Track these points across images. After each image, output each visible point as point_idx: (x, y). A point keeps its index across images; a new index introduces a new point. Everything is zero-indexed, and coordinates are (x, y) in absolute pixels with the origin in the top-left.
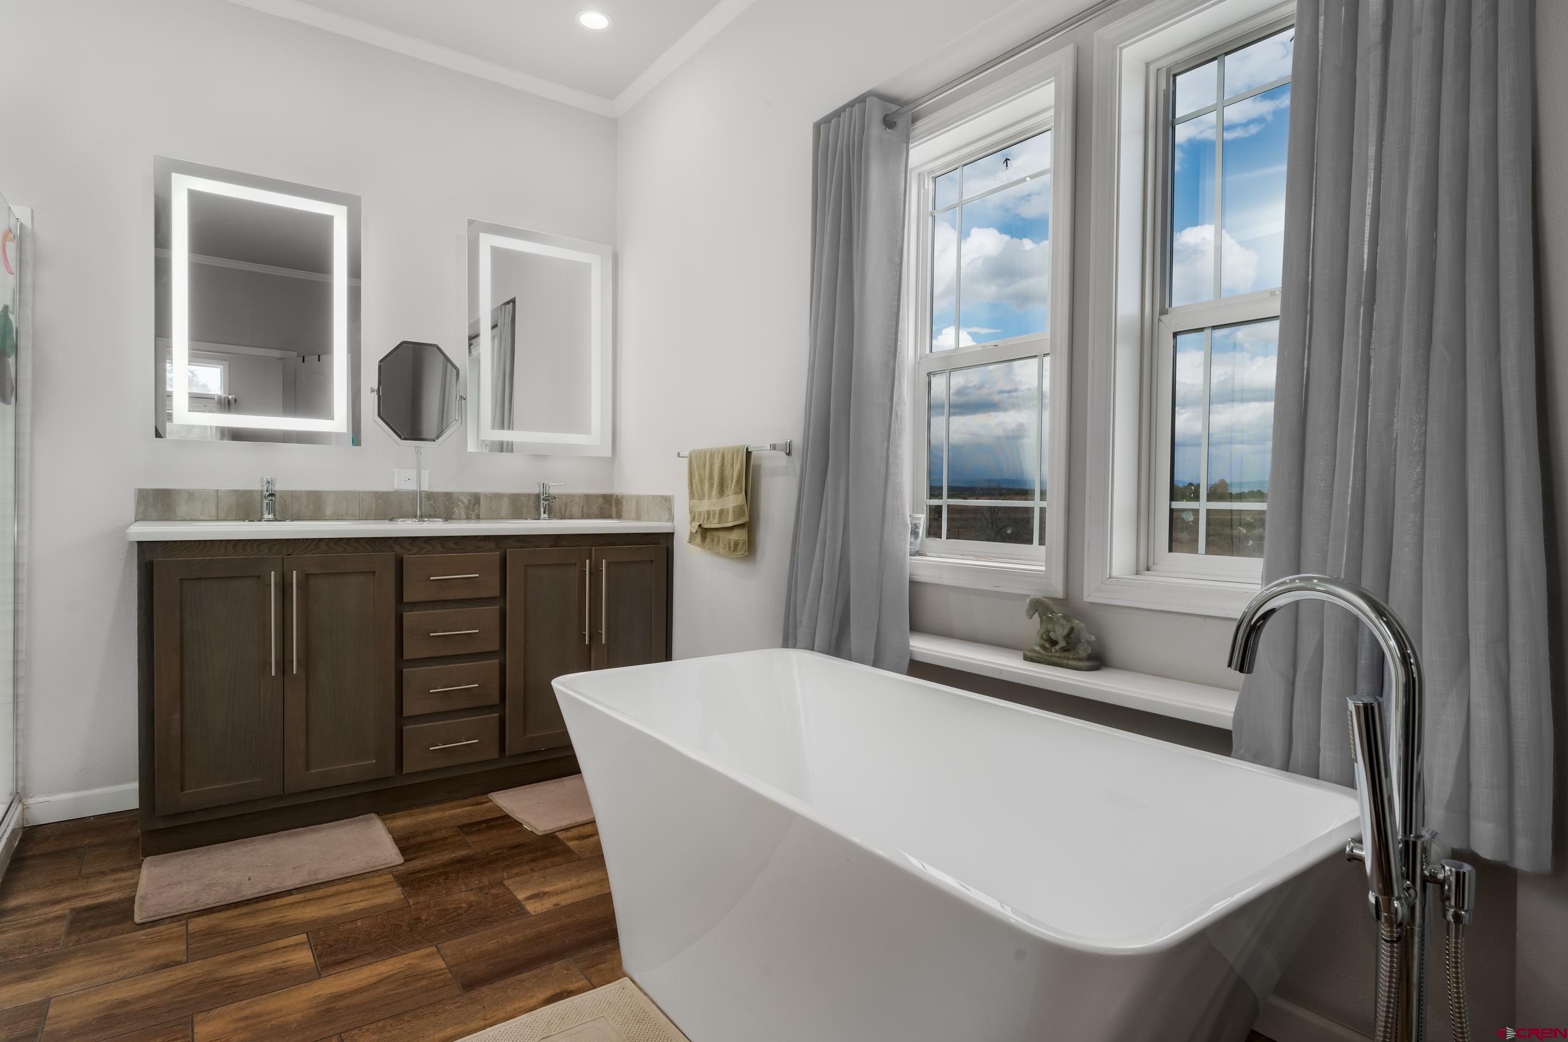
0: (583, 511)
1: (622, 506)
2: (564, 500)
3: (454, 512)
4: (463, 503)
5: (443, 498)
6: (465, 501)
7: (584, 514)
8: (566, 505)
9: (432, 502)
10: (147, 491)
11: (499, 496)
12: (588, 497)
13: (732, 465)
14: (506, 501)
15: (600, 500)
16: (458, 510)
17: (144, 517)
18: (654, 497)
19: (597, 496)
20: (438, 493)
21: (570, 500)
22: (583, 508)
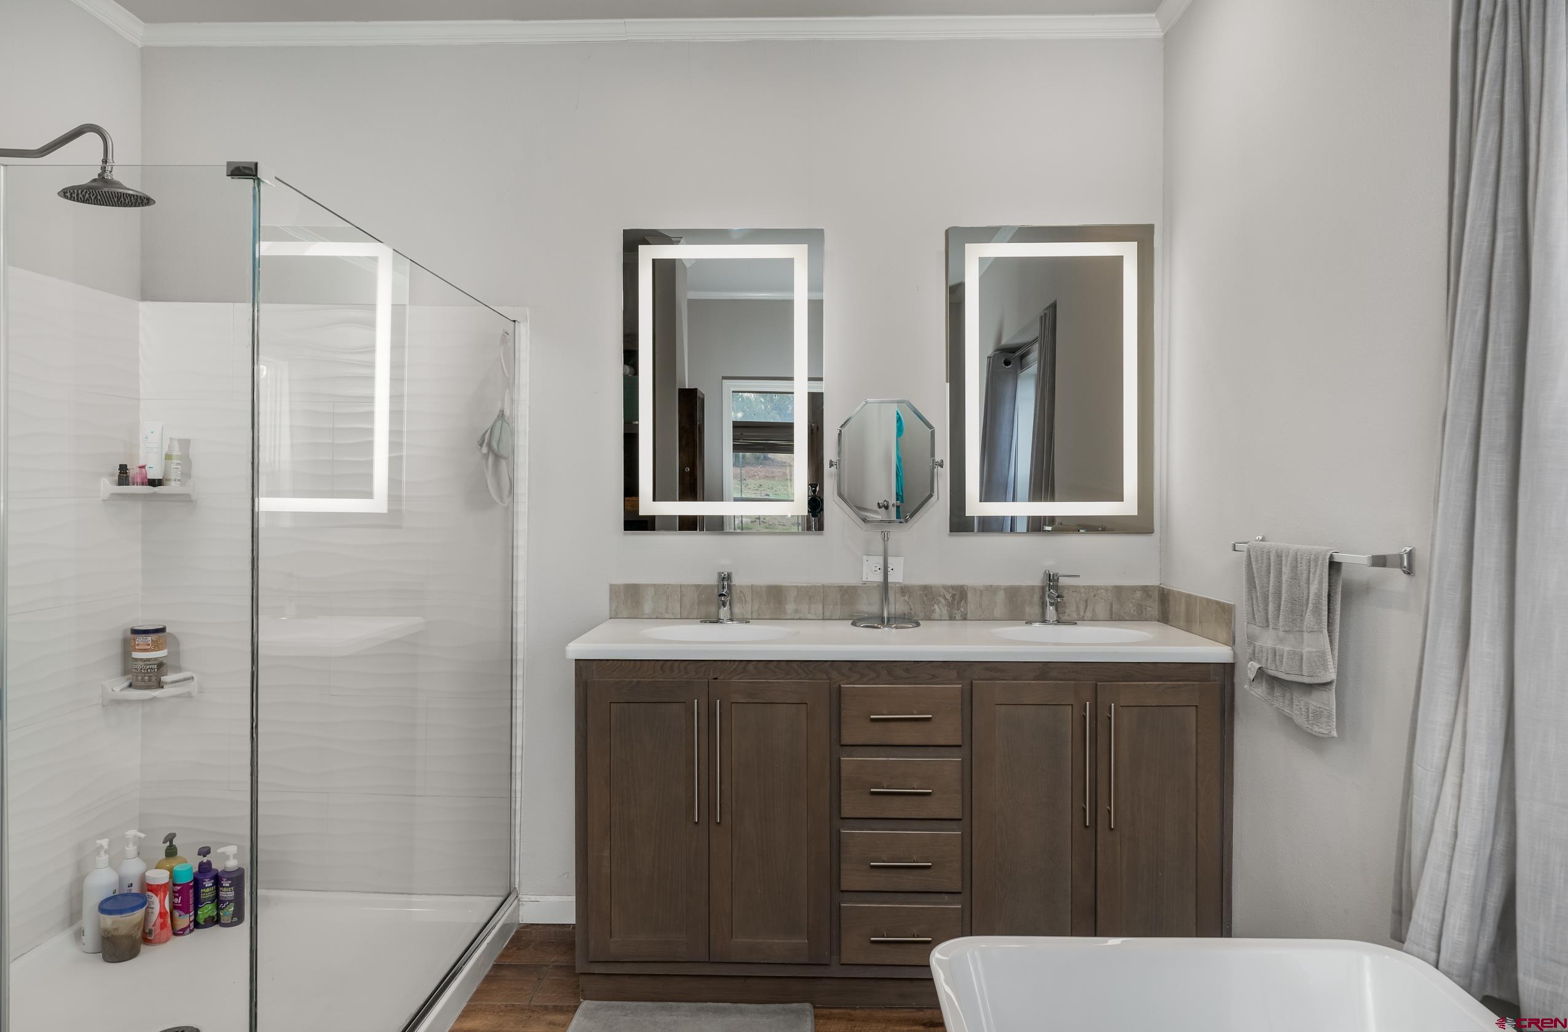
0: (1111, 610)
1: (1169, 606)
2: (1083, 595)
3: (933, 611)
4: (946, 599)
5: (921, 592)
6: (948, 597)
7: (1114, 615)
8: (1086, 601)
9: (906, 598)
10: (618, 586)
11: (992, 590)
12: (1119, 590)
13: (1308, 583)
14: (1001, 597)
15: (1138, 594)
16: (939, 608)
17: (617, 614)
18: (1208, 601)
19: (1133, 589)
20: (913, 587)
21: (1092, 594)
22: (1111, 607)
